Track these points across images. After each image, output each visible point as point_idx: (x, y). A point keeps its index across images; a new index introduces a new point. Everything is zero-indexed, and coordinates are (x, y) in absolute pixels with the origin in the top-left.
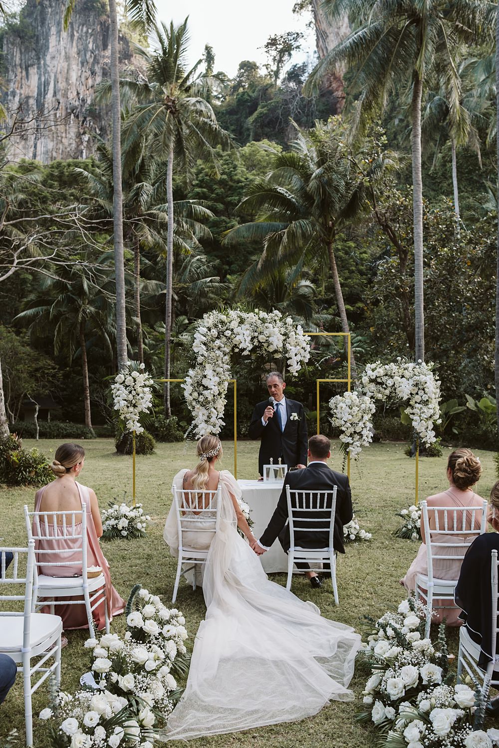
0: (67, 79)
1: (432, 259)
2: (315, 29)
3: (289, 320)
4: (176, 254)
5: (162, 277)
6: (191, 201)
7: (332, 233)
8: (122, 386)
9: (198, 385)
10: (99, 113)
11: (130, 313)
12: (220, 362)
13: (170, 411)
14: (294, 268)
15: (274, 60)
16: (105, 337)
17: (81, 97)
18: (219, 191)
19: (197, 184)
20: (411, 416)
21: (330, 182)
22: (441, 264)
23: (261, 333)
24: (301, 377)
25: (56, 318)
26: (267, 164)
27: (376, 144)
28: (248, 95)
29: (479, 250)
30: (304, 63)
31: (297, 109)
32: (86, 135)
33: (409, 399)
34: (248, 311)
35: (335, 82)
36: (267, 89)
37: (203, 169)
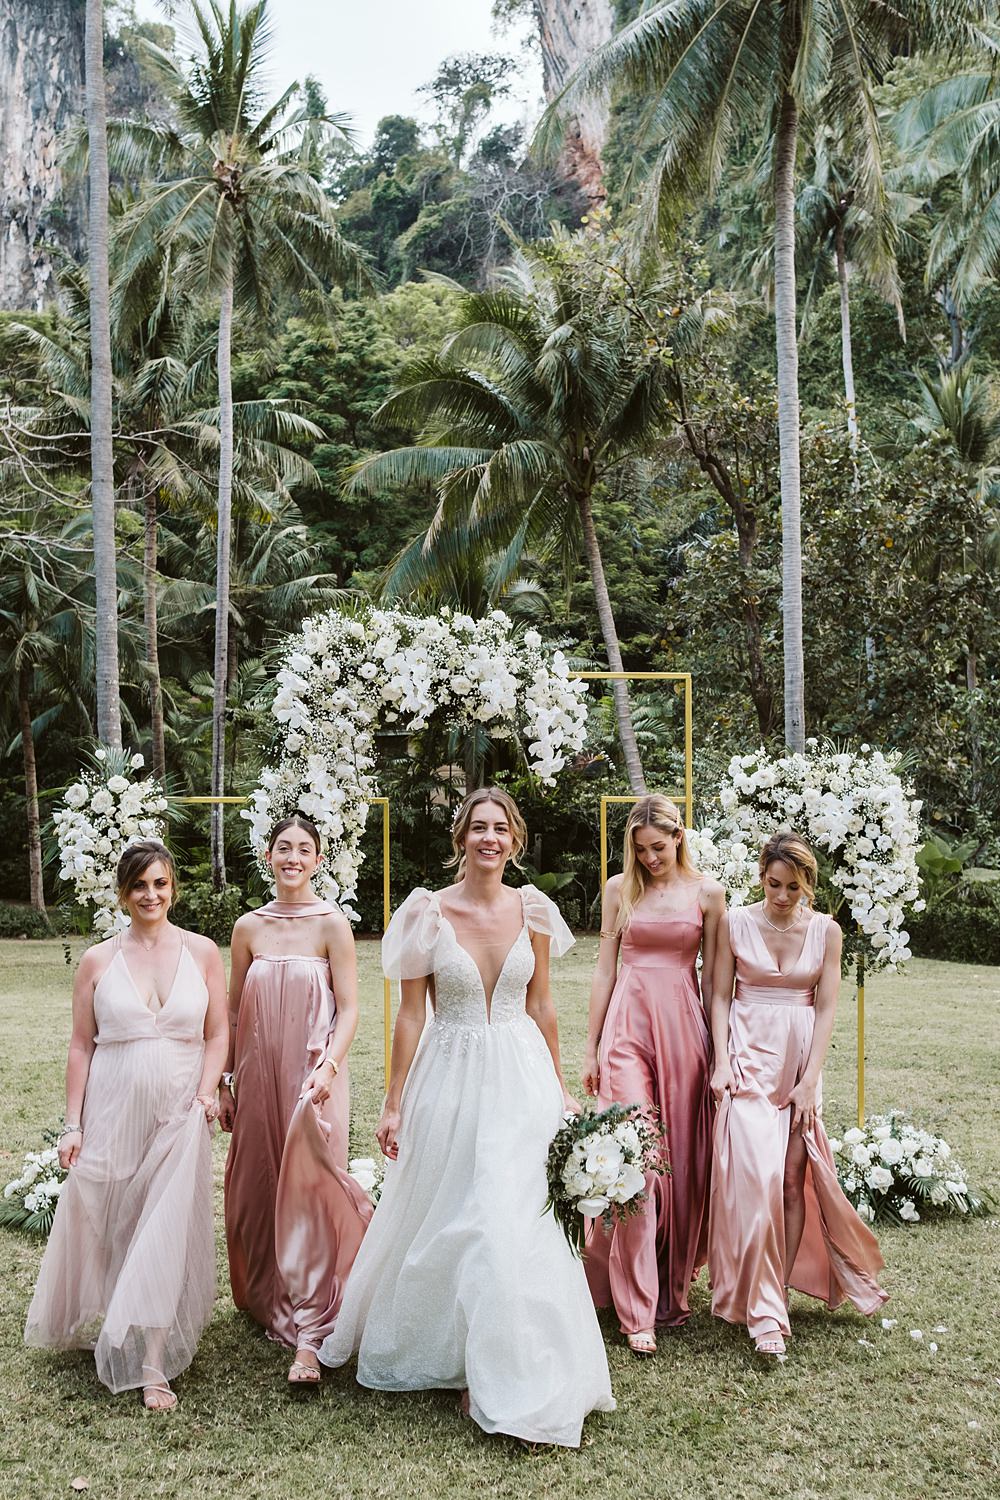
1: (807, 533)
2: (540, 51)
3: (532, 637)
4: (240, 523)
5: (205, 572)
6: (273, 402)
7: (590, 472)
8: (81, 815)
10: (73, 220)
11: (129, 651)
12: (347, 748)
13: (223, 874)
14: (503, 553)
15: (454, 115)
16: (77, 705)
17: (33, 184)
18: (335, 388)
19: (289, 371)
20: (848, 893)
21: (586, 354)
22: (829, 544)
23: (457, 671)
24: (564, 787)
26: (442, 331)
27: (686, 278)
28: (399, 188)
29: (912, 516)
30: (518, 123)
32: (44, 267)
33: (842, 847)
34: (423, 612)
35: (584, 163)
36: (438, 177)
37: (301, 339)
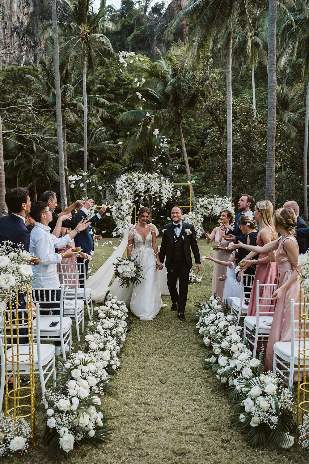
0: (11, 8)
1: (238, 132)
5: (80, 141)
6: (97, 95)
7: (181, 117)
9: (119, 209)
10: (33, 31)
16: (46, 177)
17: (21, 20)
18: (111, 87)
19: (99, 82)
21: (179, 86)
22: (244, 135)
23: (148, 184)
25: (18, 167)
27: (207, 63)
28: (128, 22)
29: (265, 128)
31: (158, 32)
32: (25, 46)
34: (143, 173)
36: (140, 19)
37: (102, 73)
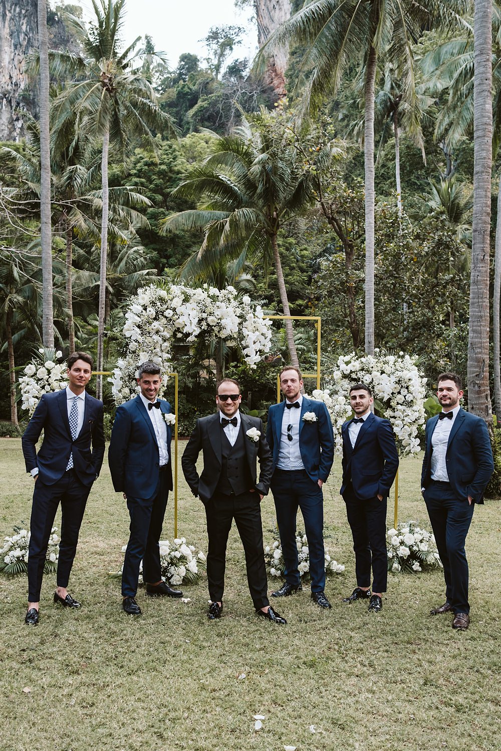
1: (377, 254)
2: (257, 24)
3: (246, 299)
4: (112, 244)
5: (94, 267)
6: (128, 188)
7: (276, 224)
8: (32, 379)
9: (129, 379)
10: (33, 99)
11: (58, 304)
12: (158, 350)
14: (236, 261)
15: (216, 54)
16: (33, 329)
17: (14, 81)
18: (158, 182)
19: (136, 173)
20: (392, 420)
21: (275, 169)
22: (388, 259)
23: (210, 314)
24: (241, 374)
27: (323, 133)
28: (189, 88)
29: (426, 247)
30: (246, 58)
32: (20, 121)
33: (390, 399)
34: (196, 286)
35: (276, 78)
36: (208, 83)
37: (142, 158)
